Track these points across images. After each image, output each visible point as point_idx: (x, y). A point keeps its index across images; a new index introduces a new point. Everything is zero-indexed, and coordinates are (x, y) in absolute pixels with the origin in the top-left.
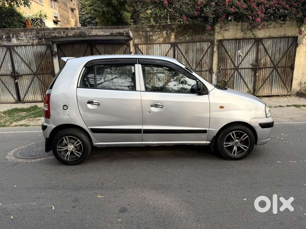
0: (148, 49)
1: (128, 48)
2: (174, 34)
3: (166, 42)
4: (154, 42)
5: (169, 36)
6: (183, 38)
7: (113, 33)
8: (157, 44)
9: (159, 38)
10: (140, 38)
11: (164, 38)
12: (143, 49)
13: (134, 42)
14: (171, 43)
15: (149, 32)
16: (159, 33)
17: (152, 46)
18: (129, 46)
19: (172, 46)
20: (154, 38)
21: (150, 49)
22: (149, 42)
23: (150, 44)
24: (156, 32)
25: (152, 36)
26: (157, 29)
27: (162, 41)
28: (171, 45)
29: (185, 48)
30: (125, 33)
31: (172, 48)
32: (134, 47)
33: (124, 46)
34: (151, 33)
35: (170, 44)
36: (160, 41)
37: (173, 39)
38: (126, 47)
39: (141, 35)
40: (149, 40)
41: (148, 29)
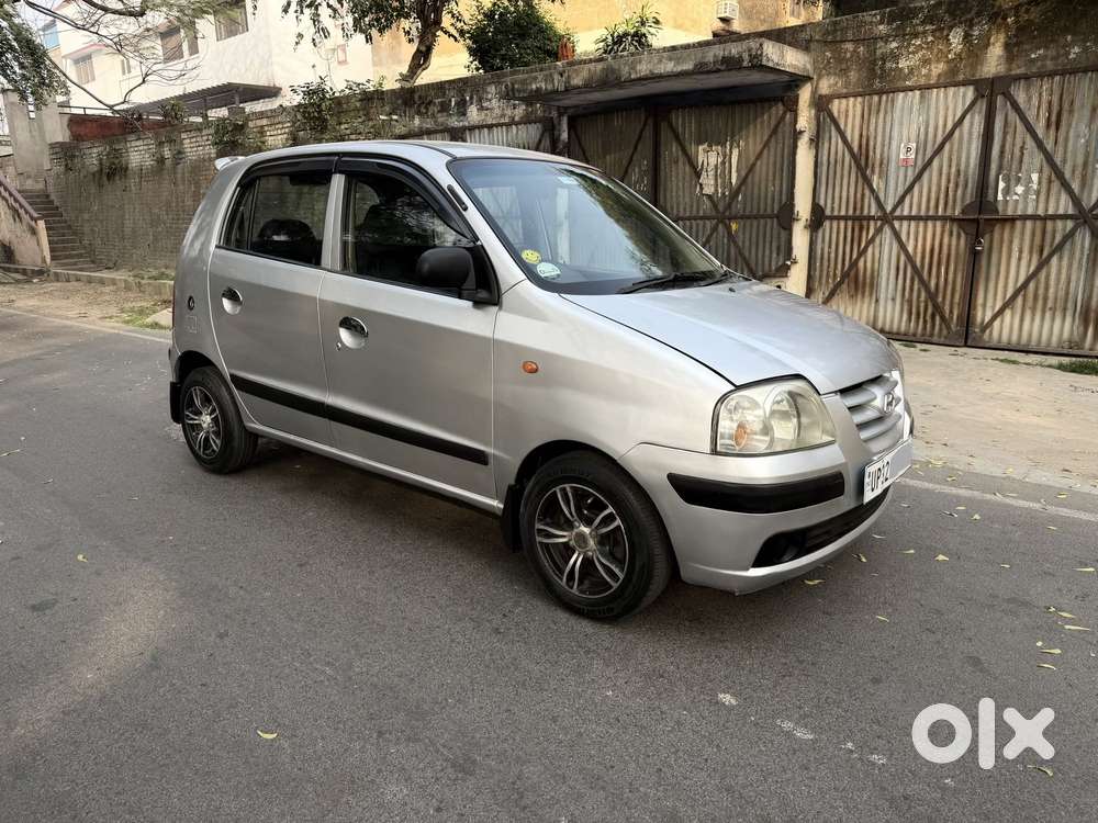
0: (870, 114)
1: (788, 116)
2: (1002, 38)
3: (961, 77)
4: (900, 84)
5: (975, 51)
6: (1052, 52)
7: (706, 60)
8: (911, 89)
9: (926, 62)
10: (844, 72)
11: (949, 62)
12: (847, 116)
13: (814, 92)
14: (979, 84)
15: (886, 39)
16: (930, 39)
17: (887, 101)
18: (792, 106)
19: (979, 96)
20: (903, 64)
21: (878, 111)
22: (877, 84)
23: (880, 93)
24: (916, 36)
25: (895, 57)
26: (923, 23)
27: (939, 75)
28: (976, 90)
29: (1050, 103)
30: (746, 56)
31: (979, 103)
32: (813, 112)
33: (774, 109)
34: (894, 45)
35: (971, 88)
36: (928, 76)
37: (994, 61)
38: (781, 112)
39: (848, 55)
40: (881, 77)
41: (881, 27)
